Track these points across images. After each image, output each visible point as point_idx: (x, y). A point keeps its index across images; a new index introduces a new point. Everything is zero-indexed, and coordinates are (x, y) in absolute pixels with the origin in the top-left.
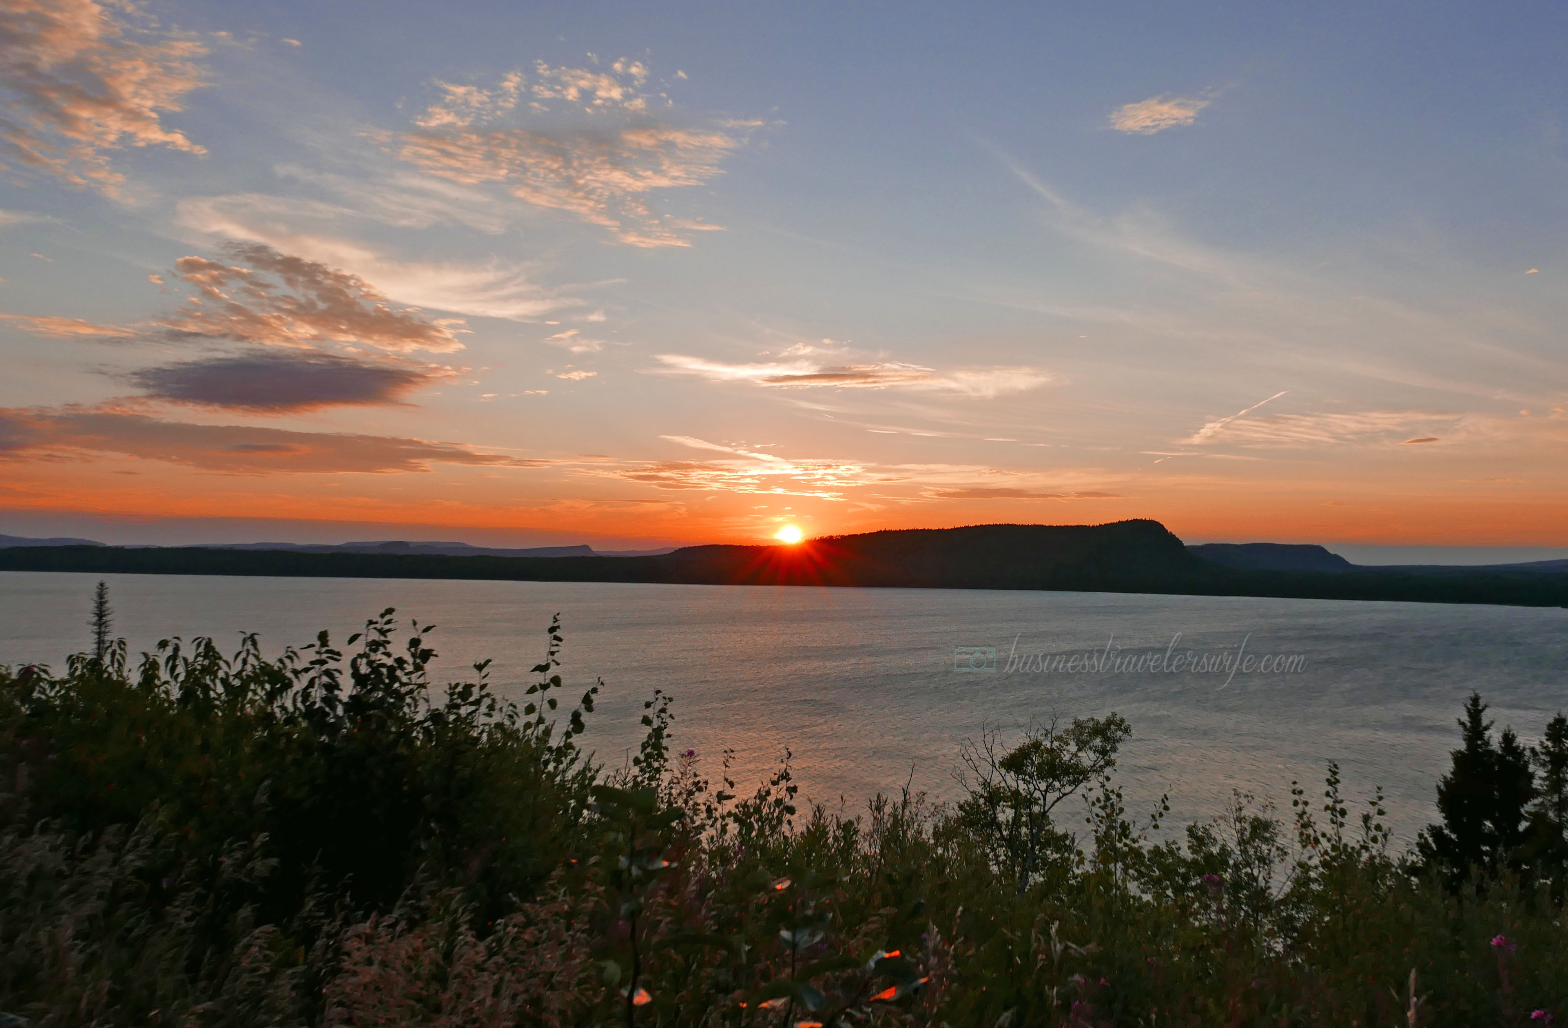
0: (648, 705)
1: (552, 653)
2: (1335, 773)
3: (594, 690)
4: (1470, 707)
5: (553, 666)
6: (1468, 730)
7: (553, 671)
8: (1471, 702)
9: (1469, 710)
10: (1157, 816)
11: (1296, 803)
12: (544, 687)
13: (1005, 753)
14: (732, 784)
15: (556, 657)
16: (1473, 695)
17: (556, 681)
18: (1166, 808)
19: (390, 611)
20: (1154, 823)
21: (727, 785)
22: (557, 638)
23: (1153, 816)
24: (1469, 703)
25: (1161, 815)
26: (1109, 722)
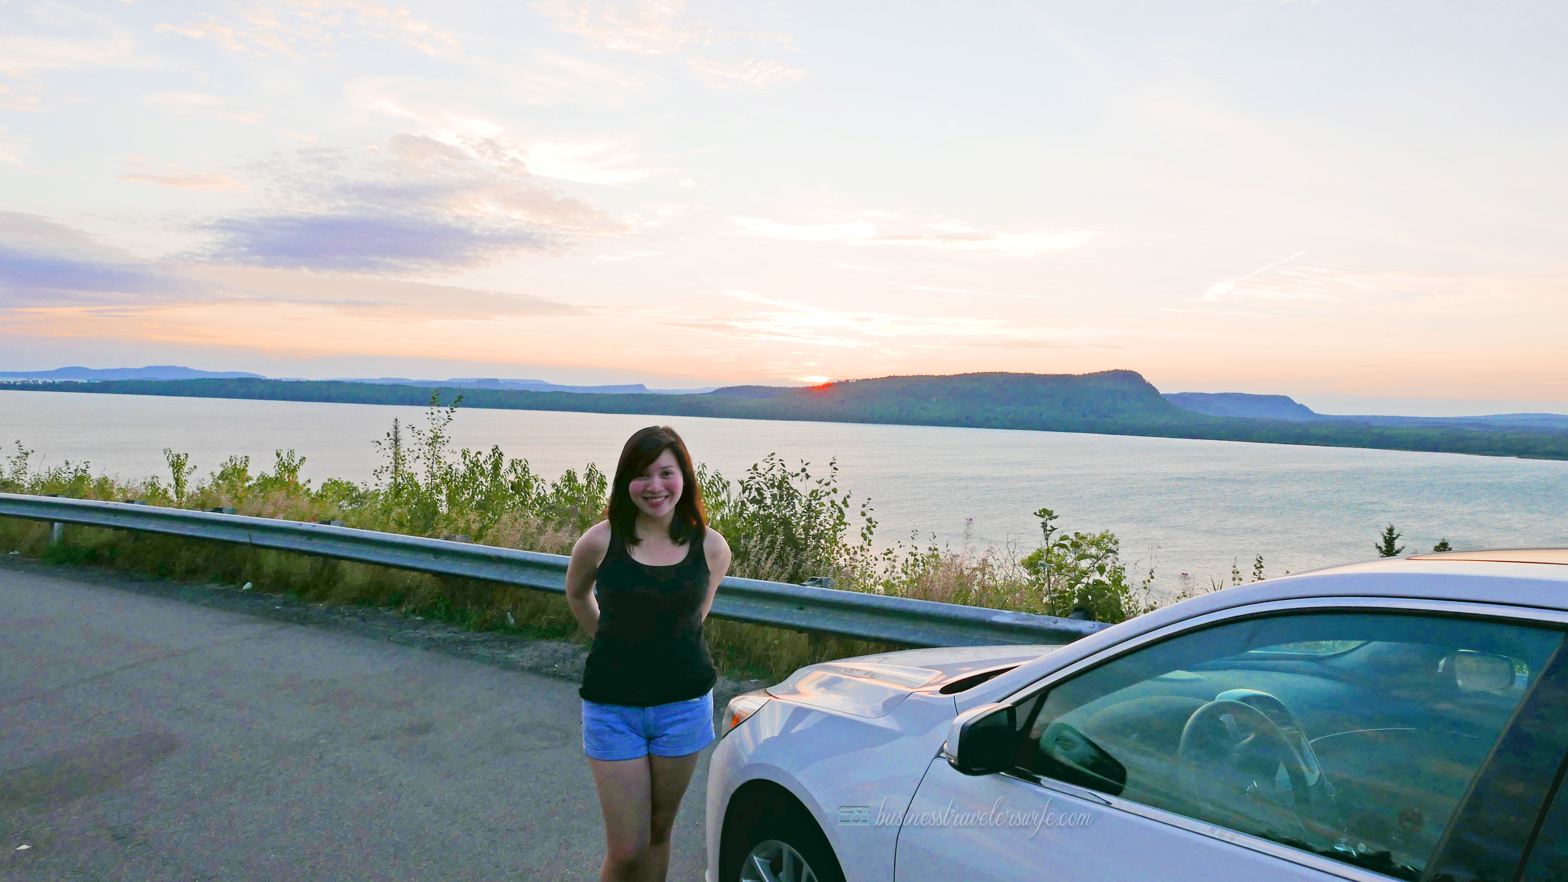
0: (864, 506)
1: (832, 476)
2: (1260, 562)
3: (848, 497)
4: (1385, 535)
5: (832, 482)
6: (1383, 552)
7: (832, 485)
8: (1387, 531)
9: (1385, 537)
10: (1146, 582)
11: (1234, 579)
12: (828, 494)
13: (1023, 557)
14: (916, 548)
15: (834, 478)
16: (1389, 527)
17: (835, 491)
18: (1152, 577)
19: (773, 454)
20: (1144, 586)
21: (914, 548)
22: (835, 469)
23: (1144, 582)
24: (1385, 532)
25: (1149, 581)
26: (1103, 537)
